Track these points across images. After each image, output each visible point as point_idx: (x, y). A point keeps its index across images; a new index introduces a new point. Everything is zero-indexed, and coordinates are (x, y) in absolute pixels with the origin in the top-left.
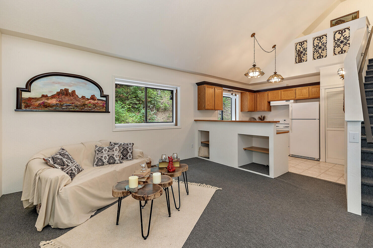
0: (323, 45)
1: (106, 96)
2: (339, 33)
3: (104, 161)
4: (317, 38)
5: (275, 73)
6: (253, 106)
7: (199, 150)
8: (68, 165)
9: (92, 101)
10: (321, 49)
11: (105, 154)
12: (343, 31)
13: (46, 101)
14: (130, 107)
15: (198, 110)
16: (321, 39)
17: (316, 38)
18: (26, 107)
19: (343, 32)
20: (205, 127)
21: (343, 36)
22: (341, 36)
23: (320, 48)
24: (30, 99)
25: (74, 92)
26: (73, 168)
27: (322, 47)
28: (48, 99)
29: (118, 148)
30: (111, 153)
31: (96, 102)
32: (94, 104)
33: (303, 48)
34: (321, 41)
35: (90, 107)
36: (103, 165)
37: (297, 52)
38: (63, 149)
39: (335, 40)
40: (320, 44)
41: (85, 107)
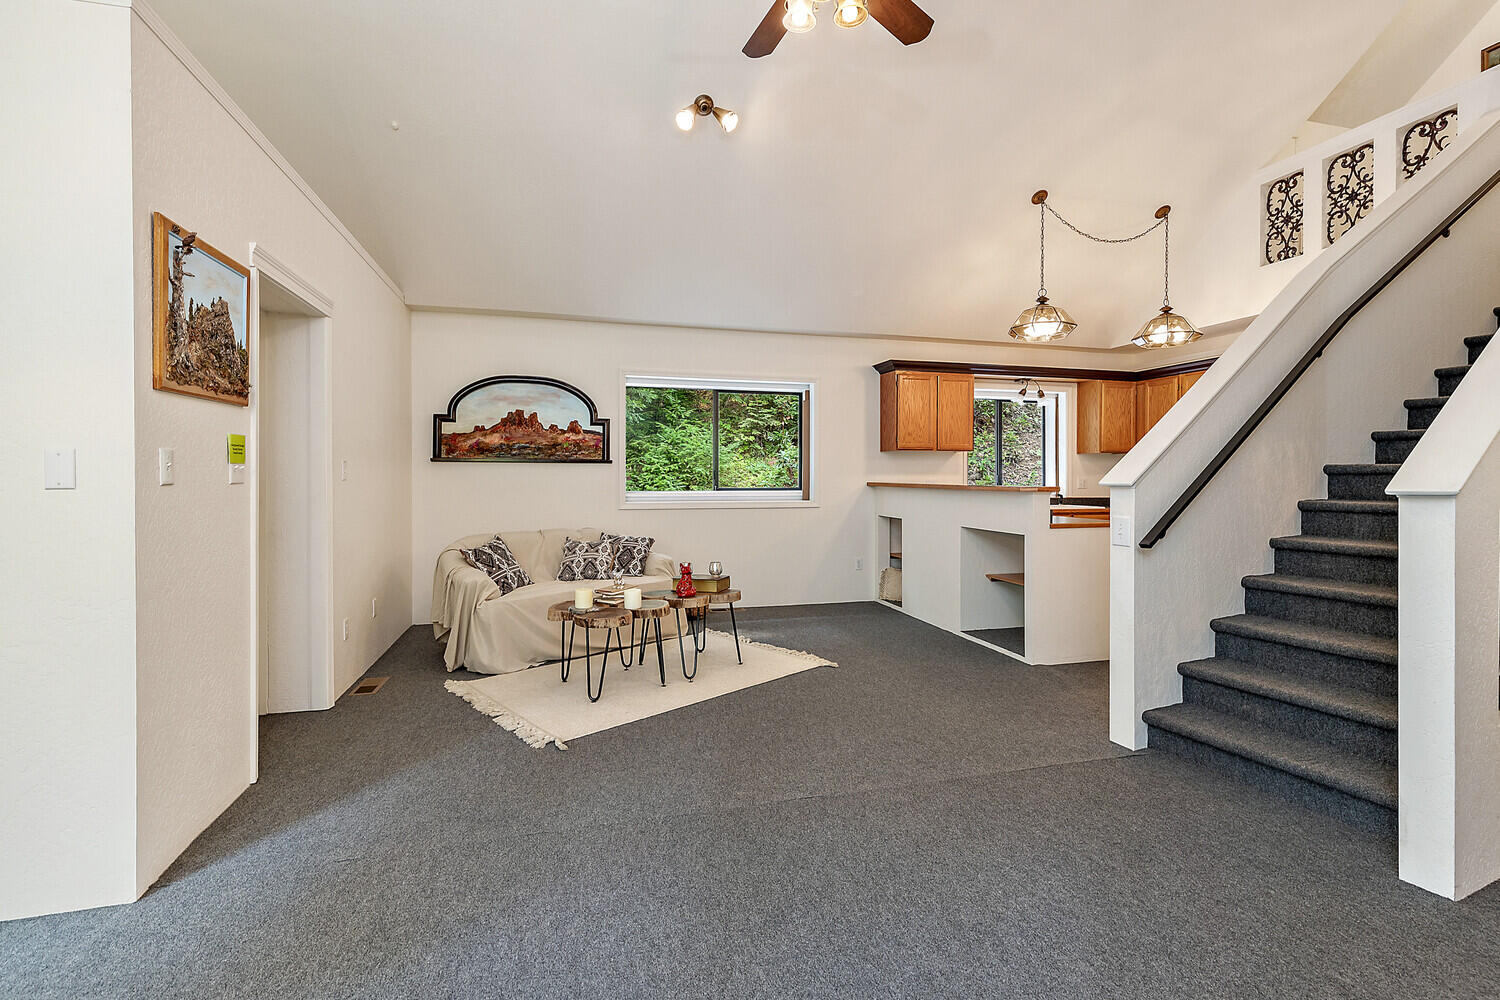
0: (1363, 185)
1: (605, 423)
2: (1422, 133)
3: (576, 570)
4: (1340, 161)
5: (1167, 311)
6: (1128, 431)
7: (883, 578)
8: (500, 568)
9: (573, 437)
10: (1357, 202)
11: (579, 556)
12: (1435, 123)
13: (482, 439)
14: (752, 438)
15: (881, 451)
16: (1357, 162)
17: (1338, 158)
18: (448, 453)
19: (1438, 126)
20: (895, 505)
21: (1436, 142)
22: (1431, 144)
23: (1353, 197)
24: (455, 436)
25: (534, 416)
26: (510, 574)
27: (1360, 194)
28: (485, 435)
29: (609, 546)
30: (590, 556)
31: (580, 437)
32: (576, 444)
33: (1291, 202)
34: (1357, 169)
35: (567, 449)
36: (574, 579)
37: (1273, 218)
38: (498, 539)
39: (1408, 163)
40: (1353, 183)
41: (557, 451)
